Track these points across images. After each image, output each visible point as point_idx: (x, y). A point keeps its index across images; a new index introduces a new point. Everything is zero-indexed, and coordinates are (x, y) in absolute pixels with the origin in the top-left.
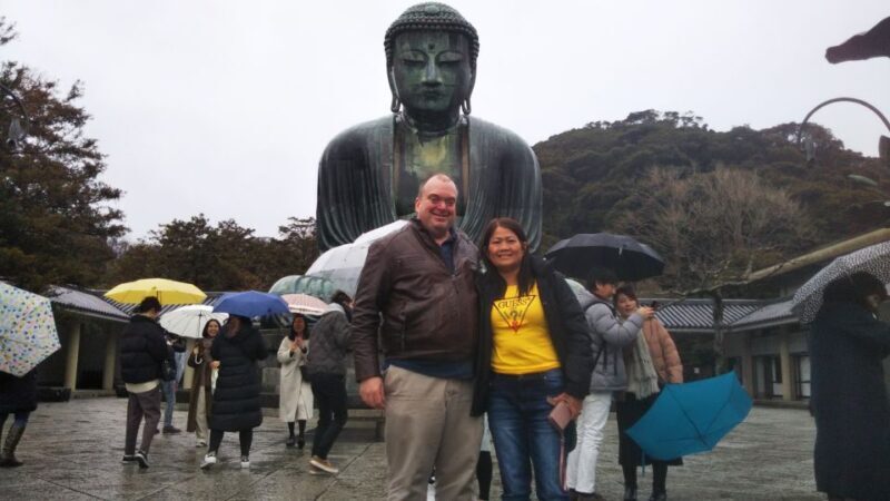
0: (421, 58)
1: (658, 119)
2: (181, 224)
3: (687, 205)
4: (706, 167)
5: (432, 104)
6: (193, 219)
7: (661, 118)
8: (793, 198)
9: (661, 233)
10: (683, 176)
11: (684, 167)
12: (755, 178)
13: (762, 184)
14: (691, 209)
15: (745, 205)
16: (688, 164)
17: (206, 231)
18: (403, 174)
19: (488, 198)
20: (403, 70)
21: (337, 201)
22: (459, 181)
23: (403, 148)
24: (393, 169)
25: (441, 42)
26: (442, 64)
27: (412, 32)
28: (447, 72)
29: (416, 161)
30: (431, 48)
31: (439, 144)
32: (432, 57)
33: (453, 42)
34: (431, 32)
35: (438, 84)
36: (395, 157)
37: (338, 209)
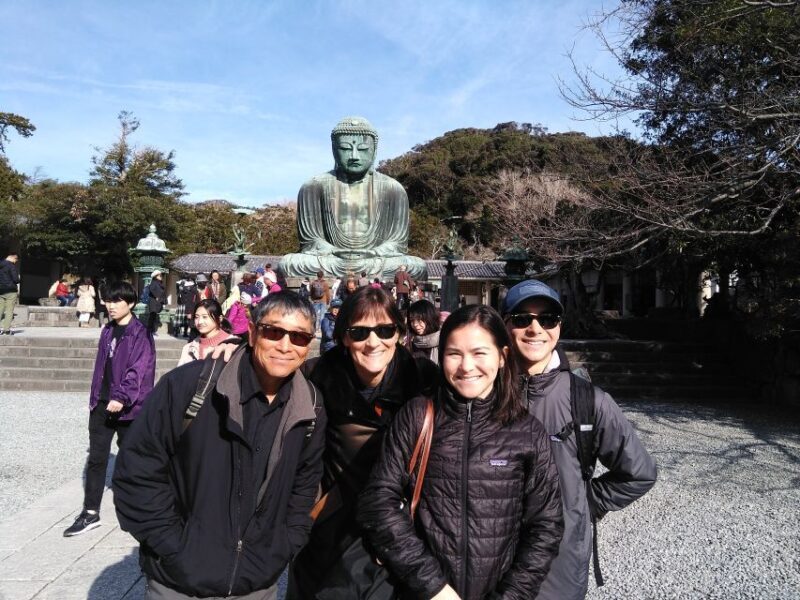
0: (349, 147)
5: (354, 169)
7: (519, 127)
10: (523, 176)
18: (341, 204)
19: (382, 215)
20: (341, 152)
21: (308, 215)
22: (368, 208)
23: (340, 189)
24: (336, 201)
25: (358, 139)
26: (359, 150)
27: (345, 134)
28: (362, 153)
29: (347, 196)
30: (354, 142)
31: (358, 188)
32: (355, 147)
33: (365, 139)
34: (354, 134)
35: (357, 160)
36: (337, 194)
37: (309, 219)
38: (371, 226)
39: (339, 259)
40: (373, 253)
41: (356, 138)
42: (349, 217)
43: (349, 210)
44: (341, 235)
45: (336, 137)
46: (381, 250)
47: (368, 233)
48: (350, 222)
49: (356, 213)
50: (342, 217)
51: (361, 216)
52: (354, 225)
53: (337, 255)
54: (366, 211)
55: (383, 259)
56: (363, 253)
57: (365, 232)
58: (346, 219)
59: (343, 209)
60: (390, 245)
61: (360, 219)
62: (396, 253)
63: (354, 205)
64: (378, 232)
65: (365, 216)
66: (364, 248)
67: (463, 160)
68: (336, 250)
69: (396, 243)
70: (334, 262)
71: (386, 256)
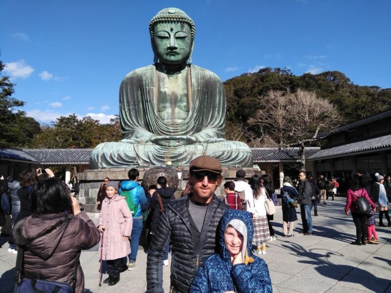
0: (167, 35)
1: (272, 71)
2: (65, 118)
3: (285, 107)
4: (293, 91)
5: (173, 58)
6: (70, 116)
7: (273, 71)
8: (331, 103)
9: (274, 119)
10: (283, 95)
11: (283, 91)
12: (314, 95)
13: (318, 97)
14: (287, 108)
15: (310, 106)
16: (286, 90)
17: (77, 121)
18: (160, 92)
19: (201, 103)
20: (159, 41)
21: (129, 106)
22: (187, 95)
23: (159, 80)
24: (155, 90)
25: (176, 27)
26: (177, 38)
27: (162, 22)
28: (180, 42)
29: (166, 86)
30: (172, 30)
31: (177, 78)
32: (172, 35)
33: (182, 27)
34: (172, 22)
35: (176, 48)
36: (156, 84)
37: (129, 109)
38: (190, 113)
39: (158, 147)
40: (193, 138)
41: (173, 26)
42: (168, 105)
43: (168, 98)
44: (160, 123)
45: (153, 27)
46: (202, 136)
47: (187, 121)
48: (169, 110)
49: (175, 101)
50: (161, 105)
51: (180, 104)
52: (173, 112)
53: (156, 142)
54: (185, 99)
55: (205, 145)
56: (183, 139)
57: (184, 119)
58: (165, 107)
59: (162, 97)
60: (209, 131)
61: (180, 107)
62: (216, 139)
63: (173, 93)
64: (197, 119)
65: (185, 104)
66: (184, 134)
67: (242, 89)
68: (154, 137)
69: (215, 130)
70: (152, 149)
71: (207, 142)
